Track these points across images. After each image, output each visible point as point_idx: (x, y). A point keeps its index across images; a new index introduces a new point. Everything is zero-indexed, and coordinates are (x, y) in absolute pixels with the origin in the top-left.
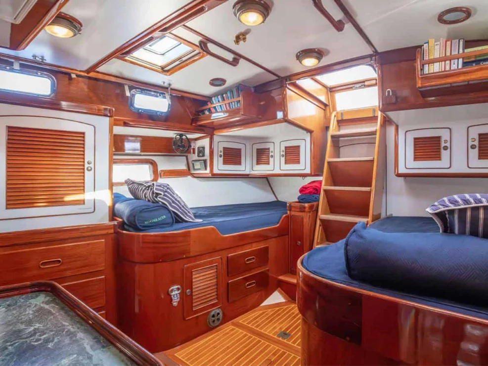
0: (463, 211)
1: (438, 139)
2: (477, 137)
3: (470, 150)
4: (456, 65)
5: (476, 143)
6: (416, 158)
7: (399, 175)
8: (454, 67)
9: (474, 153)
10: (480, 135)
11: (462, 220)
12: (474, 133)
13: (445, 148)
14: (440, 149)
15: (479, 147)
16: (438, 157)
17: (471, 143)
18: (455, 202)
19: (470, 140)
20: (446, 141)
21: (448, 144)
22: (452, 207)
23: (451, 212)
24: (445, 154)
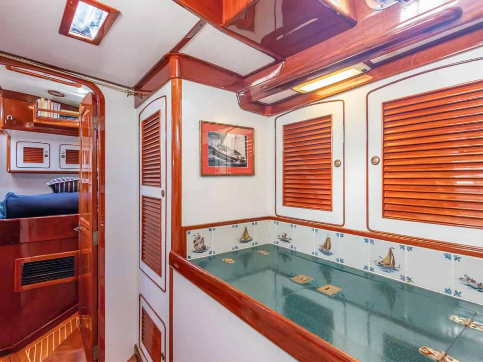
0: (62, 184)
1: (42, 149)
2: (65, 151)
3: (61, 158)
4: (56, 116)
5: (65, 154)
6: (25, 161)
7: (10, 172)
8: (55, 117)
9: (64, 160)
10: (67, 150)
11: (67, 186)
12: (64, 149)
13: (46, 156)
14: (43, 156)
15: (66, 157)
16: (41, 161)
17: (61, 155)
18: (59, 180)
19: (61, 153)
20: (46, 152)
21: (48, 154)
22: (58, 182)
23: (57, 184)
24: (46, 159)
